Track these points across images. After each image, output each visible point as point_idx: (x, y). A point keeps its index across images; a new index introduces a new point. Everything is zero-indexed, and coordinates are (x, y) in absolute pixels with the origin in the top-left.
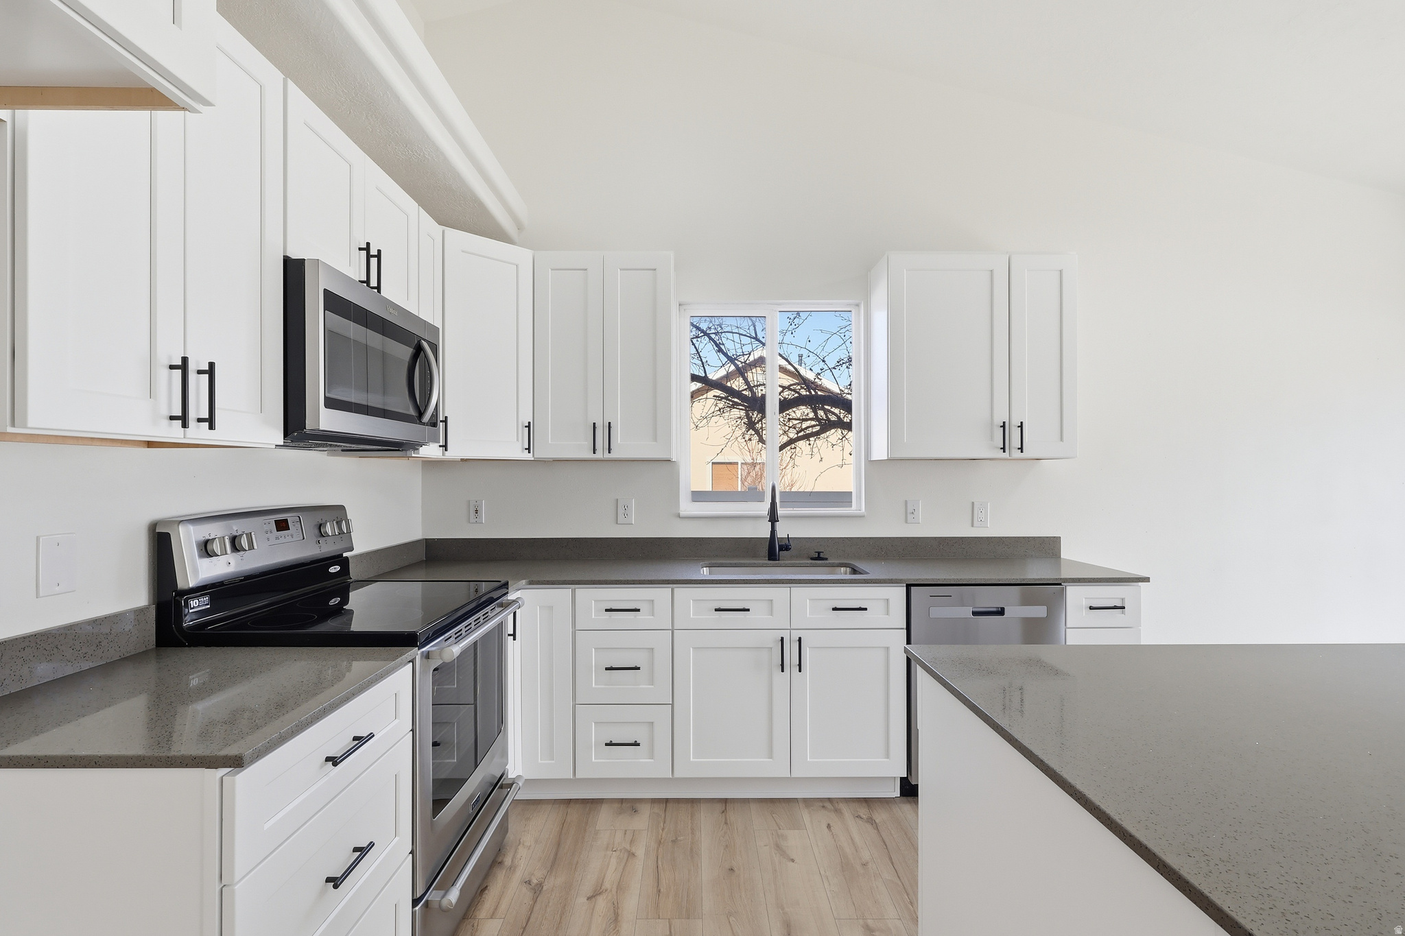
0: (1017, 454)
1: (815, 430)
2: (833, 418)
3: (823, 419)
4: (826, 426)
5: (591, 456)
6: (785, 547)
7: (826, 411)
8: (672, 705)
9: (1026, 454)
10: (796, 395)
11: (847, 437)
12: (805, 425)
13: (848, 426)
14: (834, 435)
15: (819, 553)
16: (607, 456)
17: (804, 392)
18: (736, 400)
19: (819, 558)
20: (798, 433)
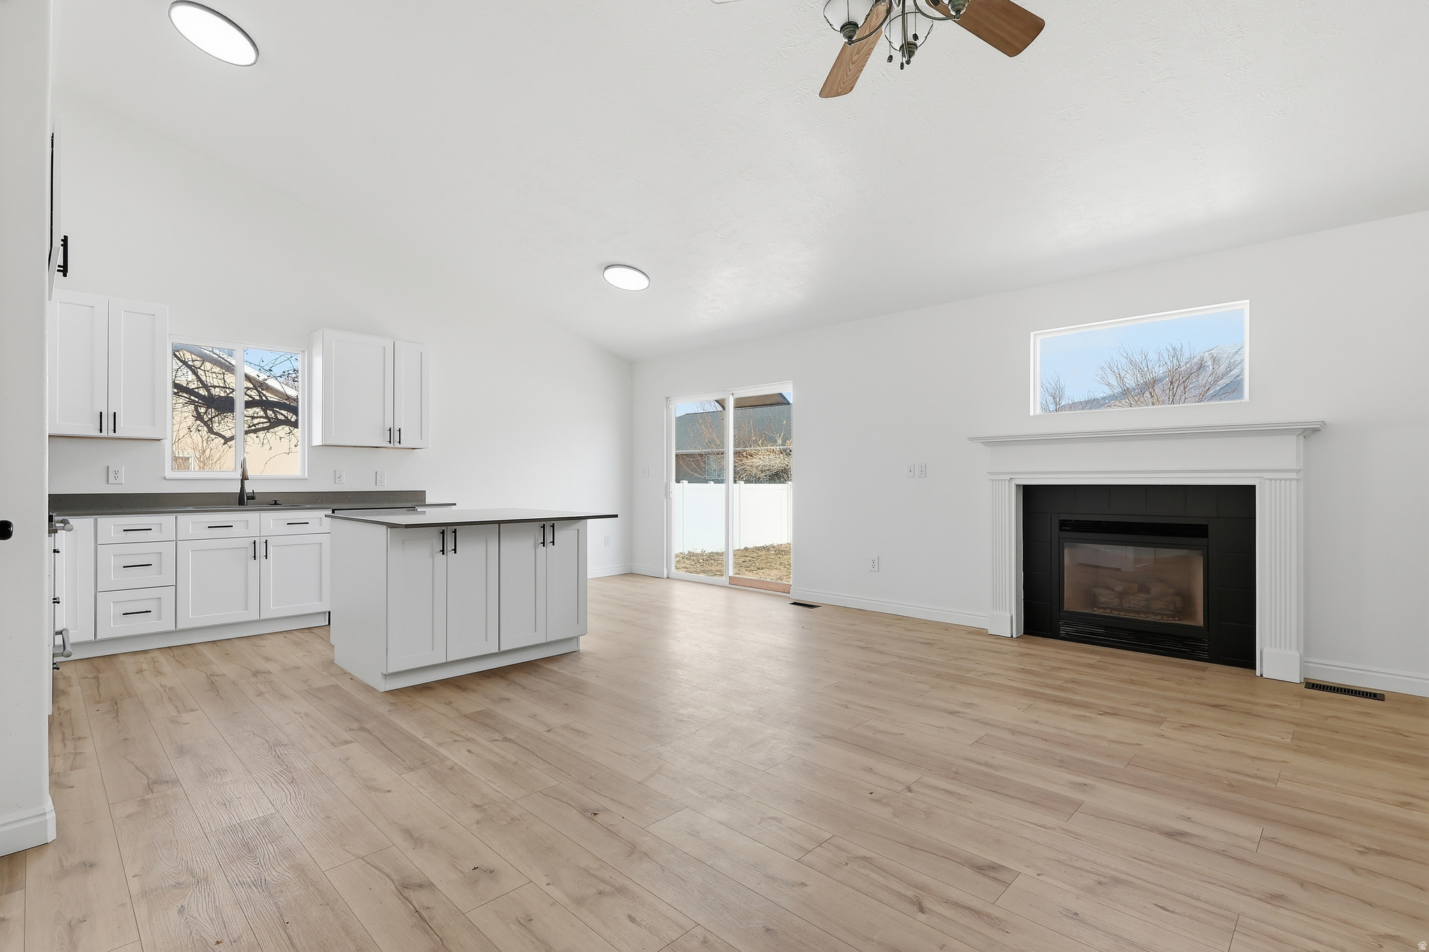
0: (397, 445)
1: (265, 425)
2: (281, 417)
3: (272, 418)
4: (275, 423)
5: (98, 434)
6: (252, 497)
7: (274, 411)
8: (176, 586)
9: (402, 445)
10: (251, 399)
11: (293, 432)
12: (256, 421)
13: (295, 425)
14: (282, 430)
15: (276, 501)
16: (111, 434)
17: (257, 398)
18: (192, 398)
19: (276, 504)
20: (250, 427)
